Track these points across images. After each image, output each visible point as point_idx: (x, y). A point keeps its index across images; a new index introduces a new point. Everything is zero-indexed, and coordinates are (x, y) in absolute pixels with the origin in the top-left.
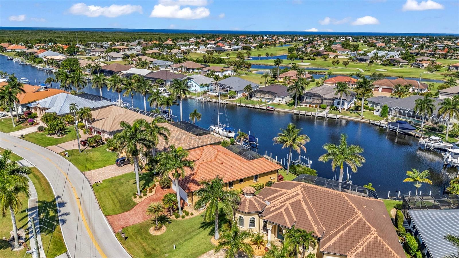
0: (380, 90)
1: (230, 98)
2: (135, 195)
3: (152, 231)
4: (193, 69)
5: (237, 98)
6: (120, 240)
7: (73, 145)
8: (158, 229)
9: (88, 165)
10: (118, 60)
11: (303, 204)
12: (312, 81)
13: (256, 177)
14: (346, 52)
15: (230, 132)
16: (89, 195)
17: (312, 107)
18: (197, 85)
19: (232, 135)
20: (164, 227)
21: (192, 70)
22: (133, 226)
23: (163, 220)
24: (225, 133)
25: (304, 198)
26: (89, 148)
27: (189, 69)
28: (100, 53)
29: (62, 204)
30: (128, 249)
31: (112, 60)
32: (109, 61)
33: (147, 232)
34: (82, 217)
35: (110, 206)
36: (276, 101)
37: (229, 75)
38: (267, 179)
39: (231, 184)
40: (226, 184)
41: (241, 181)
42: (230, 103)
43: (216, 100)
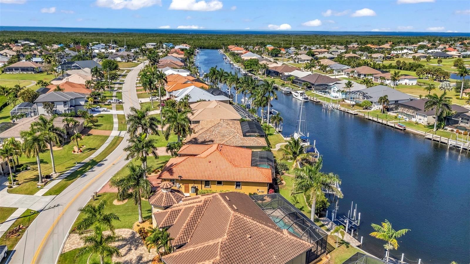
1: (363, 109)
3: (116, 201)
4: (365, 75)
5: (372, 110)
6: (92, 199)
8: (121, 200)
13: (238, 184)
15: (304, 141)
21: (363, 76)
27: (361, 74)
29: (100, 165)
31: (300, 62)
32: (297, 63)
34: (96, 177)
36: (417, 119)
37: (406, 84)
38: (253, 190)
39: (207, 183)
40: (201, 182)
41: (219, 183)
42: (360, 114)
43: (347, 109)
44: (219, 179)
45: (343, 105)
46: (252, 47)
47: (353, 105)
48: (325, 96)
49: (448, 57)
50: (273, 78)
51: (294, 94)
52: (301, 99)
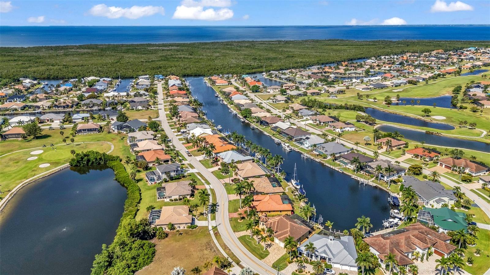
0: (444, 166)
1: (323, 158)
2: (239, 208)
3: (239, 221)
5: (328, 159)
6: (229, 220)
7: (227, 180)
8: (240, 220)
9: (231, 192)
10: (281, 102)
11: (276, 223)
12: (404, 147)
13: (281, 211)
15: (298, 185)
16: (227, 204)
17: (366, 175)
19: (299, 187)
20: (242, 220)
21: (323, 123)
22: (235, 218)
23: (243, 218)
24: (295, 185)
25: (278, 222)
26: (234, 183)
28: (274, 89)
29: (218, 206)
30: (230, 223)
31: (277, 102)
32: (275, 103)
33: (237, 220)
34: (222, 211)
35: (231, 210)
36: (349, 166)
37: (348, 130)
38: (286, 213)
39: (270, 212)
40: (267, 211)
41: (274, 211)
42: (322, 162)
43: (314, 158)
44: (274, 210)
45: (312, 155)
46: (231, 75)
47: (318, 155)
48: (301, 147)
49: (384, 87)
50: (264, 127)
51: (283, 145)
52: (288, 149)
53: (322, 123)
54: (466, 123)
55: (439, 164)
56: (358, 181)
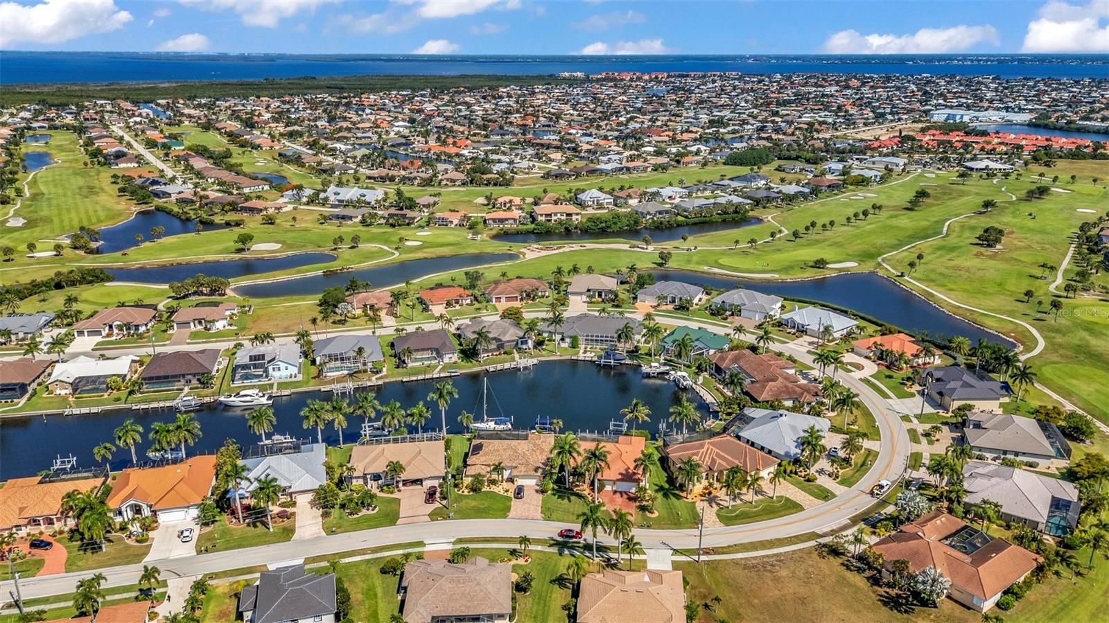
0: (503, 300)
1: (376, 373)
4: (146, 325)
5: (385, 370)
14: (261, 187)
17: (496, 355)
18: (289, 366)
21: (144, 328)
27: (137, 325)
36: (447, 359)
42: (387, 380)
43: (360, 383)
45: (340, 381)
50: (23, 401)
51: (234, 400)
52: (264, 400)
53: (142, 329)
54: (341, 239)
55: (494, 299)
56: (517, 369)
